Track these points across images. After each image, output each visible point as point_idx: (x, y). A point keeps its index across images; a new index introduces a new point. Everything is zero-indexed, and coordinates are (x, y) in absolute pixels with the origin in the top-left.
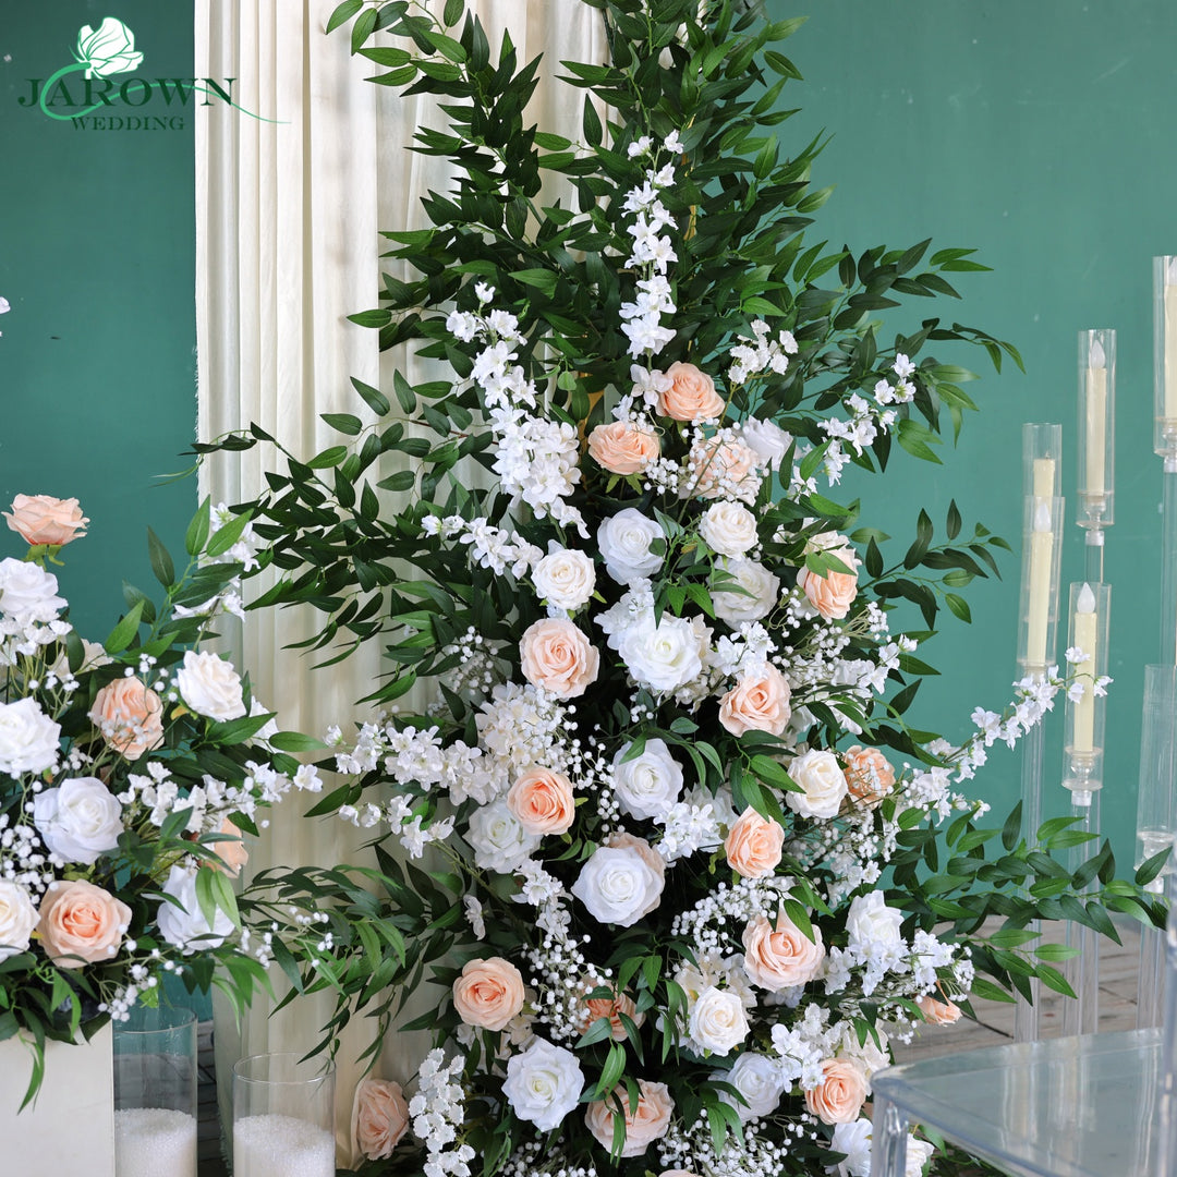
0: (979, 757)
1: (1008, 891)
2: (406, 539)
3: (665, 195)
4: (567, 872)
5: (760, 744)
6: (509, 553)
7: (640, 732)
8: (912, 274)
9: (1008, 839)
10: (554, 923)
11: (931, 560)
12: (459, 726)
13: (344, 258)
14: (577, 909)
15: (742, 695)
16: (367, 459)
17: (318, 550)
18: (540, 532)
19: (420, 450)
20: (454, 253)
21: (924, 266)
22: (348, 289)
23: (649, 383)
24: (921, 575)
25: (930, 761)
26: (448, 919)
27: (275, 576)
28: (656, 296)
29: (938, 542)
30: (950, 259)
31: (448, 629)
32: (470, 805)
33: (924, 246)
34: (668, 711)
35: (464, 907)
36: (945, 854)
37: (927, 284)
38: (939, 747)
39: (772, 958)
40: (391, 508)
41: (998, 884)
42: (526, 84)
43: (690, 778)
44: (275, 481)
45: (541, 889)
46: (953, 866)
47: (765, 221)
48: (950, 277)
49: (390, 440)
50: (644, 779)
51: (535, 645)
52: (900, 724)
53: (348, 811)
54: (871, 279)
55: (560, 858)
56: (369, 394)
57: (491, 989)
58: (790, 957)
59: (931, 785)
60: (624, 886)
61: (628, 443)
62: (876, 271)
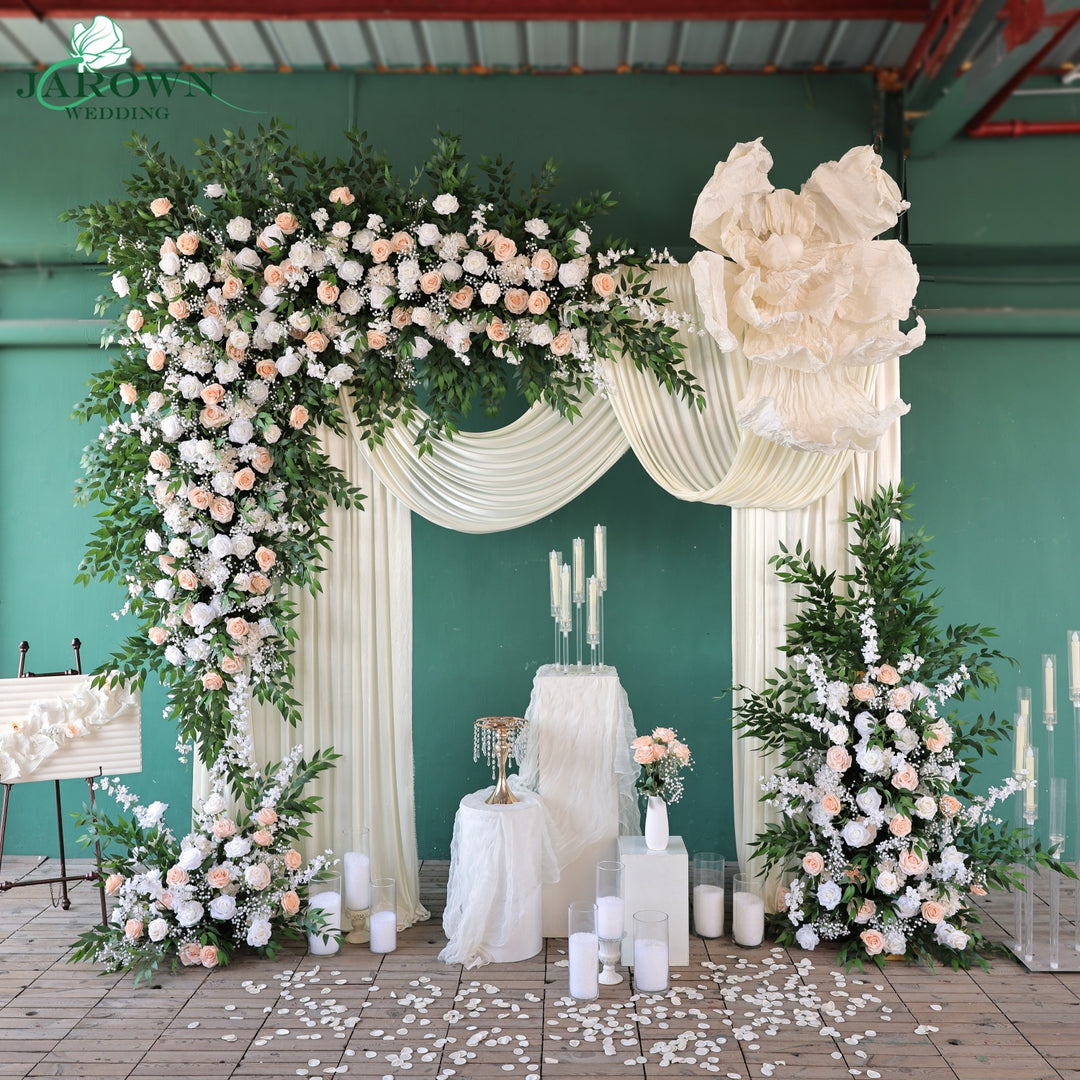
0: (992, 803)
1: (1003, 852)
4: (840, 828)
5: (907, 792)
6: (821, 725)
7: (868, 784)
8: (971, 636)
9: (1002, 833)
10: (836, 843)
11: (981, 733)
12: (809, 778)
13: (776, 630)
14: (842, 839)
15: (900, 776)
16: (780, 692)
17: (761, 722)
18: (835, 719)
19: (798, 690)
20: (810, 629)
21: (976, 633)
22: (777, 640)
23: (874, 672)
24: (977, 738)
25: (975, 803)
26: (804, 838)
27: (747, 728)
28: (873, 645)
29: (985, 726)
30: (986, 631)
31: (803, 747)
32: (810, 803)
33: (977, 626)
34: (876, 779)
35: (810, 835)
36: (980, 836)
37: (976, 640)
38: (980, 799)
39: (908, 864)
40: (785, 708)
41: (1001, 848)
42: (831, 579)
43: (884, 803)
44: (747, 701)
45: (832, 832)
47: (918, 618)
48: (984, 638)
49: (788, 686)
50: (867, 800)
51: (831, 753)
52: (965, 789)
53: (769, 801)
54: (958, 637)
55: (838, 824)
56: (780, 672)
57: (813, 862)
58: (915, 864)
59: (975, 811)
60: (857, 834)
61: (865, 692)
62: (959, 634)
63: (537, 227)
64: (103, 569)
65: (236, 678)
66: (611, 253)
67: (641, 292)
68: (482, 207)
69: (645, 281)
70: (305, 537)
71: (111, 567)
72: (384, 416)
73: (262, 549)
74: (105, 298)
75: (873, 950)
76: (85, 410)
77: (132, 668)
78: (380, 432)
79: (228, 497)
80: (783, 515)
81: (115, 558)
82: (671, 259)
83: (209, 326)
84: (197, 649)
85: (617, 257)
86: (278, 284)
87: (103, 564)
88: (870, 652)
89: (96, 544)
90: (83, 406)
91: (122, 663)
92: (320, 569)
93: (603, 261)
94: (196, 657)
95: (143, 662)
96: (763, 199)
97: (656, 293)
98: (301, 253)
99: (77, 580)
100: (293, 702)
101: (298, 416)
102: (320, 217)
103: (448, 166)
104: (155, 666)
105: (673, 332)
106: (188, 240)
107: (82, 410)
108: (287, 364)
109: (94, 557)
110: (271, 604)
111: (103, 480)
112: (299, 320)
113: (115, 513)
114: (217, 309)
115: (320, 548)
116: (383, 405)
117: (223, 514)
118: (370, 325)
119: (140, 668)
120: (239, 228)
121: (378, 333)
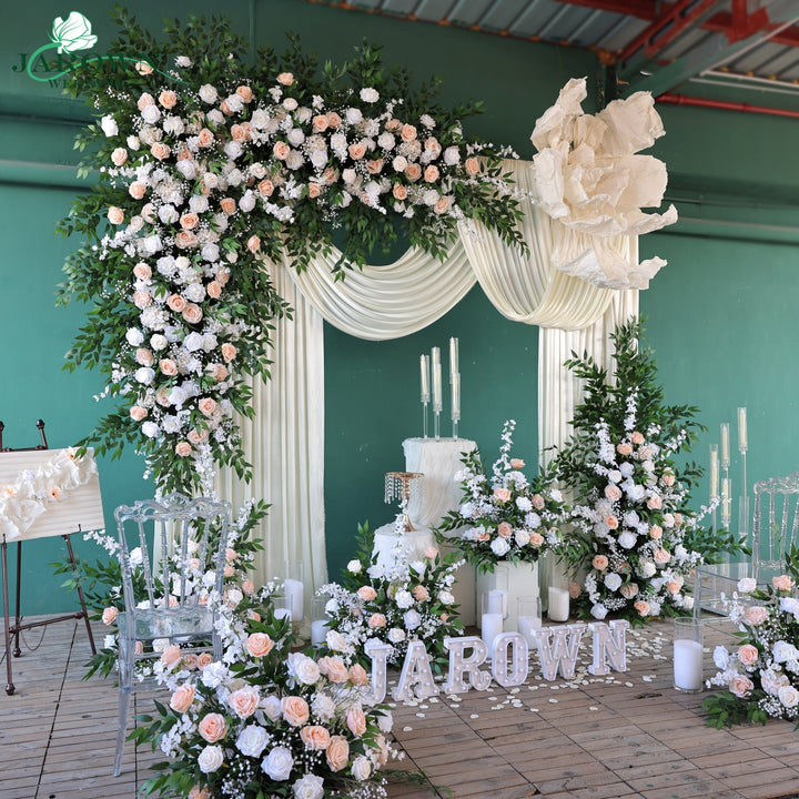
0: (703, 516)
1: (710, 545)
2: (582, 468)
3: (635, 399)
4: (616, 537)
5: (655, 511)
6: (603, 471)
7: (630, 509)
8: (684, 412)
9: (709, 534)
10: (613, 549)
11: (689, 473)
13: (567, 410)
14: (619, 545)
15: (652, 501)
16: (573, 451)
18: (608, 466)
19: (582, 450)
21: (686, 411)
23: (630, 436)
24: (687, 476)
25: (691, 517)
28: (632, 418)
29: (691, 469)
30: (692, 409)
31: (590, 486)
32: (594, 524)
33: (686, 406)
34: (636, 504)
35: (593, 545)
36: (695, 537)
37: (687, 414)
38: (693, 514)
39: (660, 557)
40: (579, 461)
41: (708, 544)
42: (605, 375)
43: (641, 519)
44: (557, 456)
45: (612, 540)
46: (697, 539)
48: (692, 413)
49: (577, 448)
50: (631, 518)
51: (608, 490)
52: (685, 509)
53: (573, 523)
55: (615, 534)
56: (572, 438)
57: (601, 562)
58: (663, 557)
59: (692, 522)
60: (628, 540)
61: (626, 449)
62: (676, 412)
63: (428, 121)
64: (88, 358)
65: (202, 447)
66: (476, 146)
67: (493, 174)
68: (394, 101)
69: (497, 167)
70: (253, 338)
71: (93, 358)
72: (309, 250)
73: (224, 345)
74: (84, 137)
75: (644, 613)
76: (66, 227)
77: (112, 441)
78: (305, 262)
79: (199, 304)
80: (570, 333)
81: (96, 350)
82: (514, 155)
83: (186, 167)
84: (172, 424)
85: (480, 148)
86: (242, 140)
87: (87, 354)
88: (630, 423)
89: (82, 337)
90: (64, 224)
91: (104, 436)
92: (270, 362)
93: (470, 150)
94: (170, 430)
95: (121, 436)
96: (575, 120)
97: (505, 176)
98: (261, 117)
99: (64, 368)
100: (247, 465)
101: (253, 243)
102: (276, 92)
103: (367, 69)
104: (130, 439)
105: (515, 203)
106: (168, 98)
107: (63, 227)
108: (247, 203)
109: (79, 349)
110: (231, 389)
111: (86, 285)
112: (256, 169)
113: (100, 313)
114: (190, 155)
115: (266, 346)
116: (309, 242)
117: (194, 316)
118: (311, 178)
119: (118, 440)
120: (208, 93)
121: (317, 185)
